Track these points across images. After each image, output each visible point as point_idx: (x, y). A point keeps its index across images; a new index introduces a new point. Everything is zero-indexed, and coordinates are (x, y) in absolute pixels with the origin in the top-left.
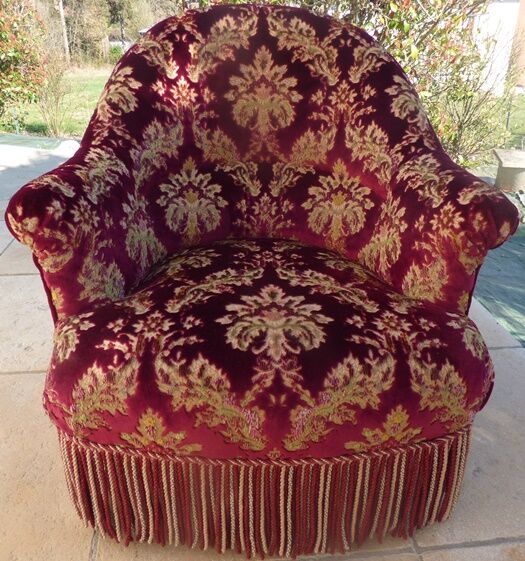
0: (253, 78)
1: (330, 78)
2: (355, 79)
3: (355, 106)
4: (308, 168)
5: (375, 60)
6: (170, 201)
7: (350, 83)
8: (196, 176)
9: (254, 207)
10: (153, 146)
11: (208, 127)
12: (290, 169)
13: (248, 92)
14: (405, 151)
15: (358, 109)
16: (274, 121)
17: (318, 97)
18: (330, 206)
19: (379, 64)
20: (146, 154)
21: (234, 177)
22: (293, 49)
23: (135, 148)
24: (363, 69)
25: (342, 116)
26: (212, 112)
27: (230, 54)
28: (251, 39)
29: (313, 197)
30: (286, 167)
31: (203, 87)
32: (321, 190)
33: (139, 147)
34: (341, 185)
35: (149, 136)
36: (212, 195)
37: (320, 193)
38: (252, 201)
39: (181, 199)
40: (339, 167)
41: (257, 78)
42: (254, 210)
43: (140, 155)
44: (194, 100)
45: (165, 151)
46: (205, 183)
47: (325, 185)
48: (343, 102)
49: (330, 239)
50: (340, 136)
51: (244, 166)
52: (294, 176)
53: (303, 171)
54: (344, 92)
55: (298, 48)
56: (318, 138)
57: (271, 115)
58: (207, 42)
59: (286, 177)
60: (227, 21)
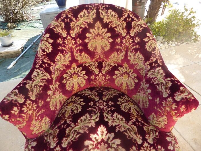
0: (95, 34)
1: (123, 34)
2: (132, 34)
3: (132, 45)
4: (115, 64)
5: (140, 27)
6: (68, 80)
7: (130, 36)
8: (77, 69)
9: (97, 78)
10: (59, 63)
11: (80, 52)
12: (109, 64)
13: (93, 39)
14: (151, 64)
15: (133, 46)
16: (103, 48)
17: (118, 40)
18: (122, 78)
19: (141, 29)
20: (57, 67)
21: (90, 68)
22: (109, 22)
23: (52, 66)
24: (135, 31)
25: (127, 48)
26: (81, 47)
27: (86, 25)
28: (93, 19)
29: (117, 74)
30: (107, 63)
31: (77, 39)
32: (119, 72)
33: (54, 65)
34: (126, 71)
35: (58, 60)
36: (82, 75)
37: (119, 73)
38: (96, 75)
39: (71, 79)
40: (126, 65)
41: (96, 34)
42: (97, 79)
43: (55, 68)
44: (74, 44)
45: (64, 63)
46: (80, 71)
47: (121, 71)
48: (127, 42)
49: (122, 89)
50: (126, 55)
51: (93, 63)
52: (110, 67)
53: (113, 65)
54: (128, 39)
55: (111, 22)
56: (119, 55)
57: (102, 46)
58: (77, 21)
59: (107, 67)
60: (84, 12)
